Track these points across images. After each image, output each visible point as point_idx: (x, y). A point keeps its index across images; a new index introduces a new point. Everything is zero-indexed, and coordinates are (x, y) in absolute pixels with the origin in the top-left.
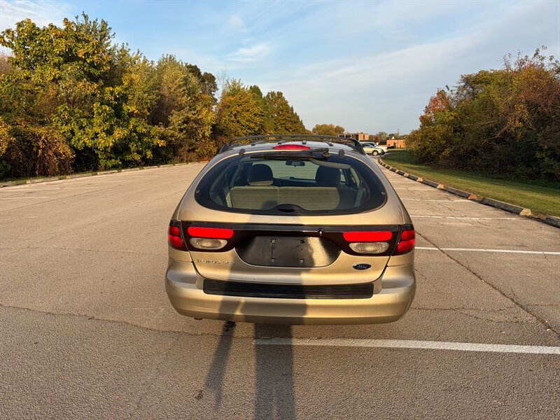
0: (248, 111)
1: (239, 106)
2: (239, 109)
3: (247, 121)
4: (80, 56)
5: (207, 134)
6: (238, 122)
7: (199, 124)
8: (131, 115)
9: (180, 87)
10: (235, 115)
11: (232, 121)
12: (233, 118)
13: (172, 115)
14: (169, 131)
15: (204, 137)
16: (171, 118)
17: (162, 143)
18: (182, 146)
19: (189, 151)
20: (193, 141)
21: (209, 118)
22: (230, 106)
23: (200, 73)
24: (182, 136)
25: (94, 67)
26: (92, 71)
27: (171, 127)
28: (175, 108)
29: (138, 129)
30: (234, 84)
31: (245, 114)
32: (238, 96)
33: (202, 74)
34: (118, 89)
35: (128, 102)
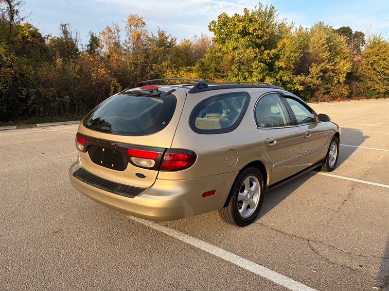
0: (384, 60)
1: (376, 56)
2: (375, 58)
3: (383, 68)
4: (250, 31)
5: (341, 80)
6: (374, 69)
7: (336, 73)
8: (280, 68)
9: (323, 45)
10: (372, 64)
11: (369, 69)
12: (370, 67)
13: (312, 67)
14: (308, 79)
15: (339, 82)
16: (310, 70)
17: (300, 88)
18: (319, 90)
19: (324, 94)
20: (329, 86)
21: (345, 68)
22: (368, 57)
23: (351, 33)
24: (318, 82)
25: (259, 38)
26: (257, 40)
27: (310, 76)
28: (316, 61)
29: (283, 78)
30: (375, 38)
31: (381, 62)
32: (376, 48)
33: (353, 33)
34: (273, 51)
35: (280, 60)
